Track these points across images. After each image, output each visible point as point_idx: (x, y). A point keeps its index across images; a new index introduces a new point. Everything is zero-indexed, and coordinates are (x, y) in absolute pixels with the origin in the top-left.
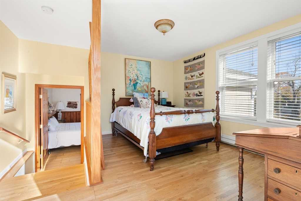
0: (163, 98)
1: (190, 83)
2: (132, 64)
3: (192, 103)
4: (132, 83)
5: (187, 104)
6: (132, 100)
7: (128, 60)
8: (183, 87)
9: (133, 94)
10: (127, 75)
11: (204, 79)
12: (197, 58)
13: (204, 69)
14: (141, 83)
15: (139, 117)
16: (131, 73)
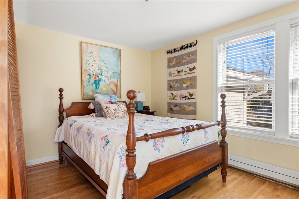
0: (138, 101)
1: (176, 81)
2: (92, 51)
3: (179, 109)
4: (92, 80)
5: (171, 109)
6: (91, 106)
7: (86, 44)
8: (166, 86)
9: (95, 96)
10: (83, 68)
11: (196, 77)
12: (186, 46)
13: (196, 62)
14: (106, 80)
15: (104, 142)
16: (91, 65)
